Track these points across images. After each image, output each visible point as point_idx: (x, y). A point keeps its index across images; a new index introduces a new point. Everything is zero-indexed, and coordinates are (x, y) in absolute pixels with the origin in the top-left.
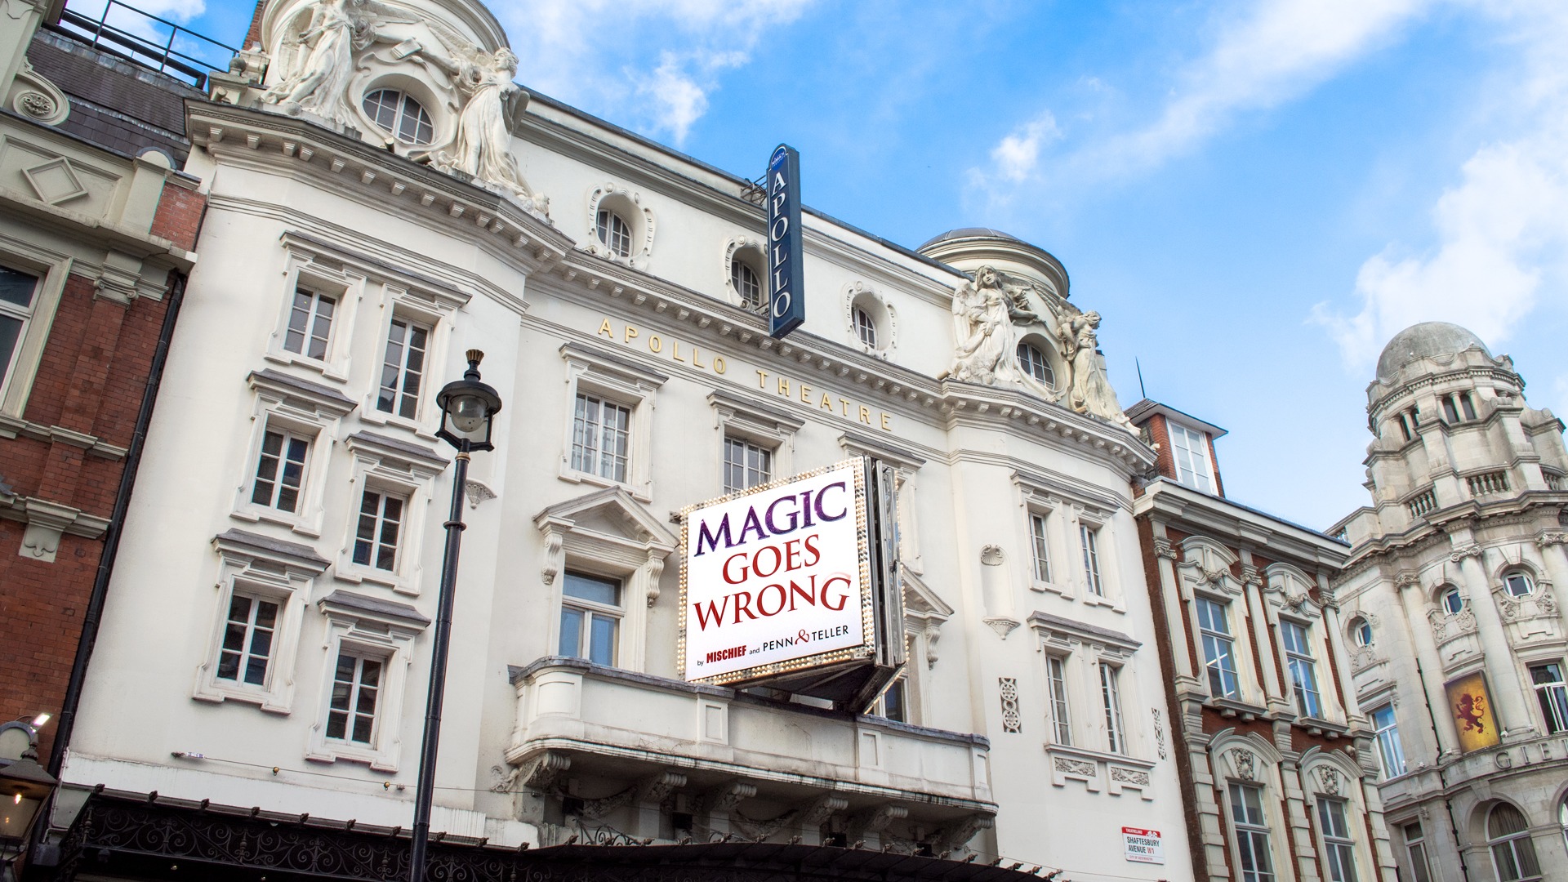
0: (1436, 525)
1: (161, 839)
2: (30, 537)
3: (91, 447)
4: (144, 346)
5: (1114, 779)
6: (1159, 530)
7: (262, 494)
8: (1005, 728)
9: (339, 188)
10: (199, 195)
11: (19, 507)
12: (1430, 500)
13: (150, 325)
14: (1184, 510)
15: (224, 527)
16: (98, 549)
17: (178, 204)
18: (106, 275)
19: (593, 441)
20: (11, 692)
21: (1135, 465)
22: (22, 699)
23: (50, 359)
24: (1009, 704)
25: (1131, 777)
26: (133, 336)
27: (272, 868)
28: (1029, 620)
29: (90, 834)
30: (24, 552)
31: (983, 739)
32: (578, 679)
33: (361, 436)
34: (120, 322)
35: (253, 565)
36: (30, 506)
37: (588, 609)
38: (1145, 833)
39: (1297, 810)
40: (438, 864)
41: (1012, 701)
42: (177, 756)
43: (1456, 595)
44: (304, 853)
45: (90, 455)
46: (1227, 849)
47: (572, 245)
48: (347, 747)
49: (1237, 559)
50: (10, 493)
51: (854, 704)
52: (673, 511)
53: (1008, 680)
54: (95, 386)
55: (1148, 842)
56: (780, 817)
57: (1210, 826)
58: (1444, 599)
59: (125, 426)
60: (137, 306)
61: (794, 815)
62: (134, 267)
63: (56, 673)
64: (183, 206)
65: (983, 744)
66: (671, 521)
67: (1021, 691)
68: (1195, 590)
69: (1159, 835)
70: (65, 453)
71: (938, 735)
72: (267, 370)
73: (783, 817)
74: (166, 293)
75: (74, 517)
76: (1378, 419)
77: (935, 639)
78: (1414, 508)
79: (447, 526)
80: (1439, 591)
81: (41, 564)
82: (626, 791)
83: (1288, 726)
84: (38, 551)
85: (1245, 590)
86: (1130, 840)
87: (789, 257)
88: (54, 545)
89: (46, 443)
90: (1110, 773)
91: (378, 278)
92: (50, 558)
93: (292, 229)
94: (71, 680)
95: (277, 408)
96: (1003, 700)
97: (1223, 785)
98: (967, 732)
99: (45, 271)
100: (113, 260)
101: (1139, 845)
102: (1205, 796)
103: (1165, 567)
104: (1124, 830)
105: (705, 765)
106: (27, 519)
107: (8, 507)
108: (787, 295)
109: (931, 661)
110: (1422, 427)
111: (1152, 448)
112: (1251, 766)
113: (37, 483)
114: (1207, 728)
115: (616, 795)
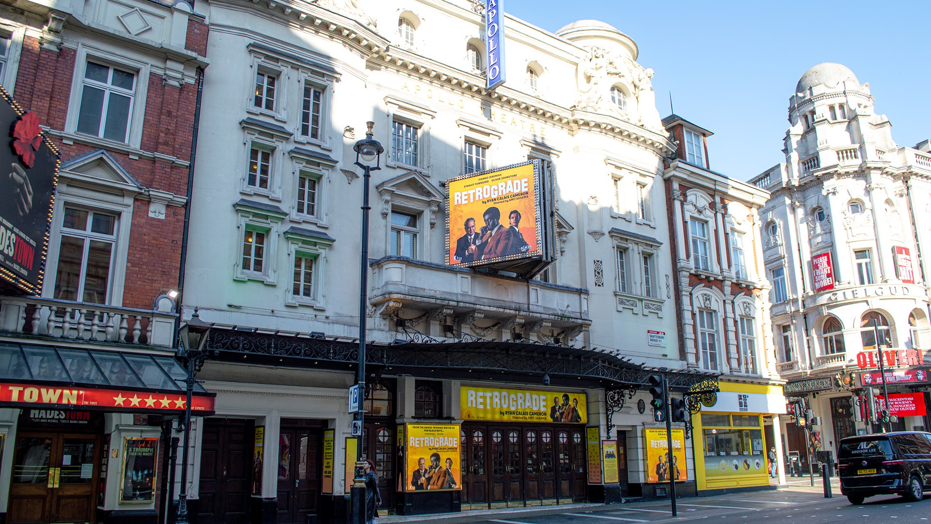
0: (817, 176)
1: (239, 345)
2: (152, 207)
3: (173, 162)
4: (190, 108)
5: (645, 308)
6: (676, 186)
7: (252, 181)
8: (596, 284)
9: (273, 17)
10: (205, 25)
11: (147, 193)
12: (816, 162)
13: (191, 97)
14: (688, 175)
15: (238, 198)
16: (183, 211)
17: (196, 30)
18: (168, 72)
19: (400, 145)
20: (155, 280)
21: (666, 152)
22: (160, 283)
23: (148, 118)
24: (598, 273)
25: (653, 307)
26: (184, 104)
27: (285, 356)
28: (609, 232)
29: (209, 344)
30: (151, 215)
31: (586, 290)
32: (404, 266)
33: (296, 150)
34: (178, 97)
35: (253, 216)
36: (151, 193)
37: (402, 230)
38: (658, 333)
39: (730, 322)
40: (354, 352)
41: (600, 271)
42: (230, 306)
43: (823, 212)
44: (299, 349)
45: (173, 166)
46: (696, 341)
47: (389, 43)
48: (302, 299)
49: (713, 200)
50: (142, 187)
51: (528, 276)
52: (441, 180)
53: (598, 261)
54: (171, 131)
55: (659, 337)
56: (492, 326)
57: (689, 330)
58: (816, 213)
59: (186, 150)
60: (183, 87)
61: (499, 325)
62: (180, 67)
63: (173, 271)
64: (198, 32)
65: (587, 292)
66: (440, 186)
67: (605, 267)
68: (691, 216)
69: (664, 334)
70: (163, 165)
71: (566, 289)
72: (249, 118)
73: (494, 326)
74: (197, 80)
75: (171, 197)
76: (794, 115)
77: (564, 242)
78: (807, 166)
79: (362, 208)
80: (814, 210)
81: (159, 220)
82: (424, 315)
83: (730, 283)
84: (157, 214)
85: (715, 215)
86: (651, 336)
87: (498, 45)
88: (163, 211)
89: (154, 160)
90: (644, 306)
91: (296, 67)
92: (162, 217)
93: (252, 41)
94: (180, 273)
95: (256, 137)
96: (595, 271)
97: (696, 311)
98: (579, 287)
99: (138, 71)
100: (170, 64)
101: (655, 338)
102: (687, 316)
103: (677, 204)
104: (649, 332)
105: (461, 304)
106: (150, 198)
107: (142, 194)
108: (496, 67)
109: (562, 252)
110: (816, 122)
111: (675, 143)
112: (710, 302)
113: (152, 181)
114: (692, 284)
115: (420, 317)
